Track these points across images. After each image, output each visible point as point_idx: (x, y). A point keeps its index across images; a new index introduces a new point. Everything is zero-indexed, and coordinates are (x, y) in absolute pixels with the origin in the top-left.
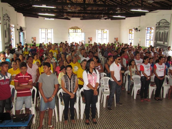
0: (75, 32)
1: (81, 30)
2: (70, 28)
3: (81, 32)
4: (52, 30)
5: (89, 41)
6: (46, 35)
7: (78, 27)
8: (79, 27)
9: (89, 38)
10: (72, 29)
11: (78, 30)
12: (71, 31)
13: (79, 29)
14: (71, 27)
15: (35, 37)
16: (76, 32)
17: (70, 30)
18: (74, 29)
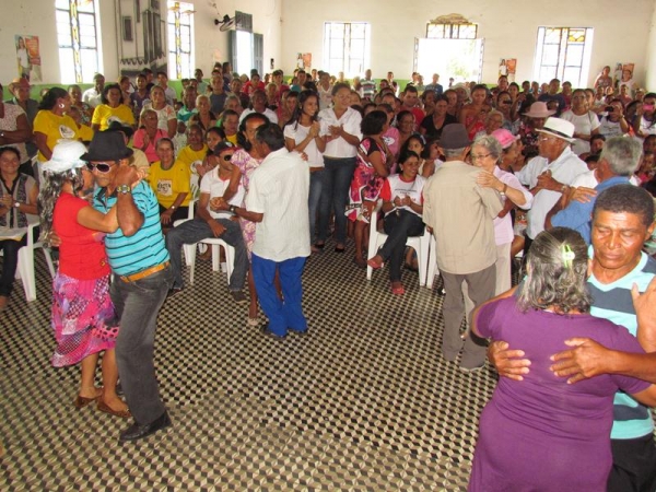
0: (451, 37)
1: (473, 28)
2: (433, 23)
3: (473, 35)
4: (369, 27)
6: (347, 45)
7: (462, 18)
8: (466, 17)
9: (503, 62)
10: (441, 23)
11: (463, 27)
12: (436, 30)
13: (466, 23)
14: (434, 18)
15: (310, 55)
16: (455, 34)
17: (431, 27)
18: (448, 23)
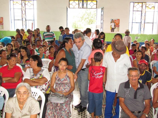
0: (83, 8)
1: (95, 2)
3: (95, 6)
4: (35, 2)
5: (113, 27)
11: (89, 2)
17: (71, 2)
